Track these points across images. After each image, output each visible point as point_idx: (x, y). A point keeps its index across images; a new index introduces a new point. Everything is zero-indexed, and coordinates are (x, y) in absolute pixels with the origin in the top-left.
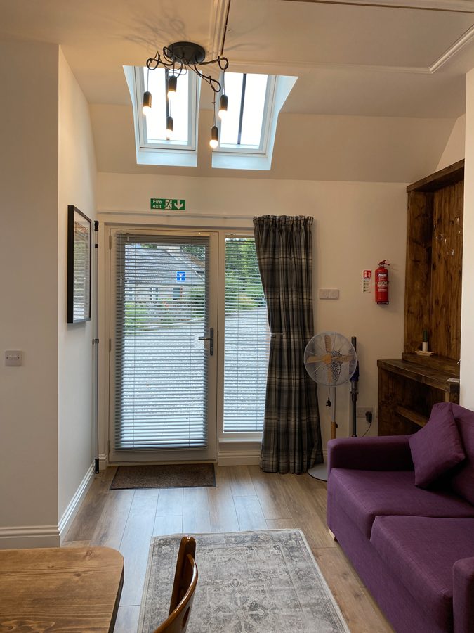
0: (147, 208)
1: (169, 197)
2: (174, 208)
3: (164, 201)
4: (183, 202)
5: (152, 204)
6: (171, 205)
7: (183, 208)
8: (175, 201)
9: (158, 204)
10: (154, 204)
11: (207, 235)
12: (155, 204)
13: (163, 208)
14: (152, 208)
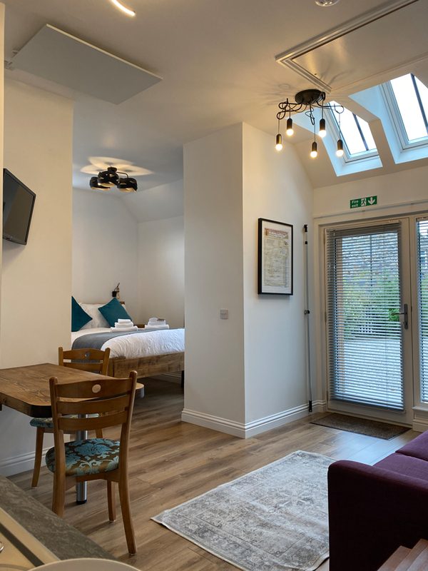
0: (348, 209)
1: (363, 196)
2: (368, 204)
3: (360, 200)
4: (375, 198)
5: (351, 204)
6: (365, 202)
7: (375, 203)
8: (369, 199)
9: (356, 203)
10: (352, 204)
11: (397, 221)
12: (354, 204)
13: (359, 206)
14: (351, 207)
